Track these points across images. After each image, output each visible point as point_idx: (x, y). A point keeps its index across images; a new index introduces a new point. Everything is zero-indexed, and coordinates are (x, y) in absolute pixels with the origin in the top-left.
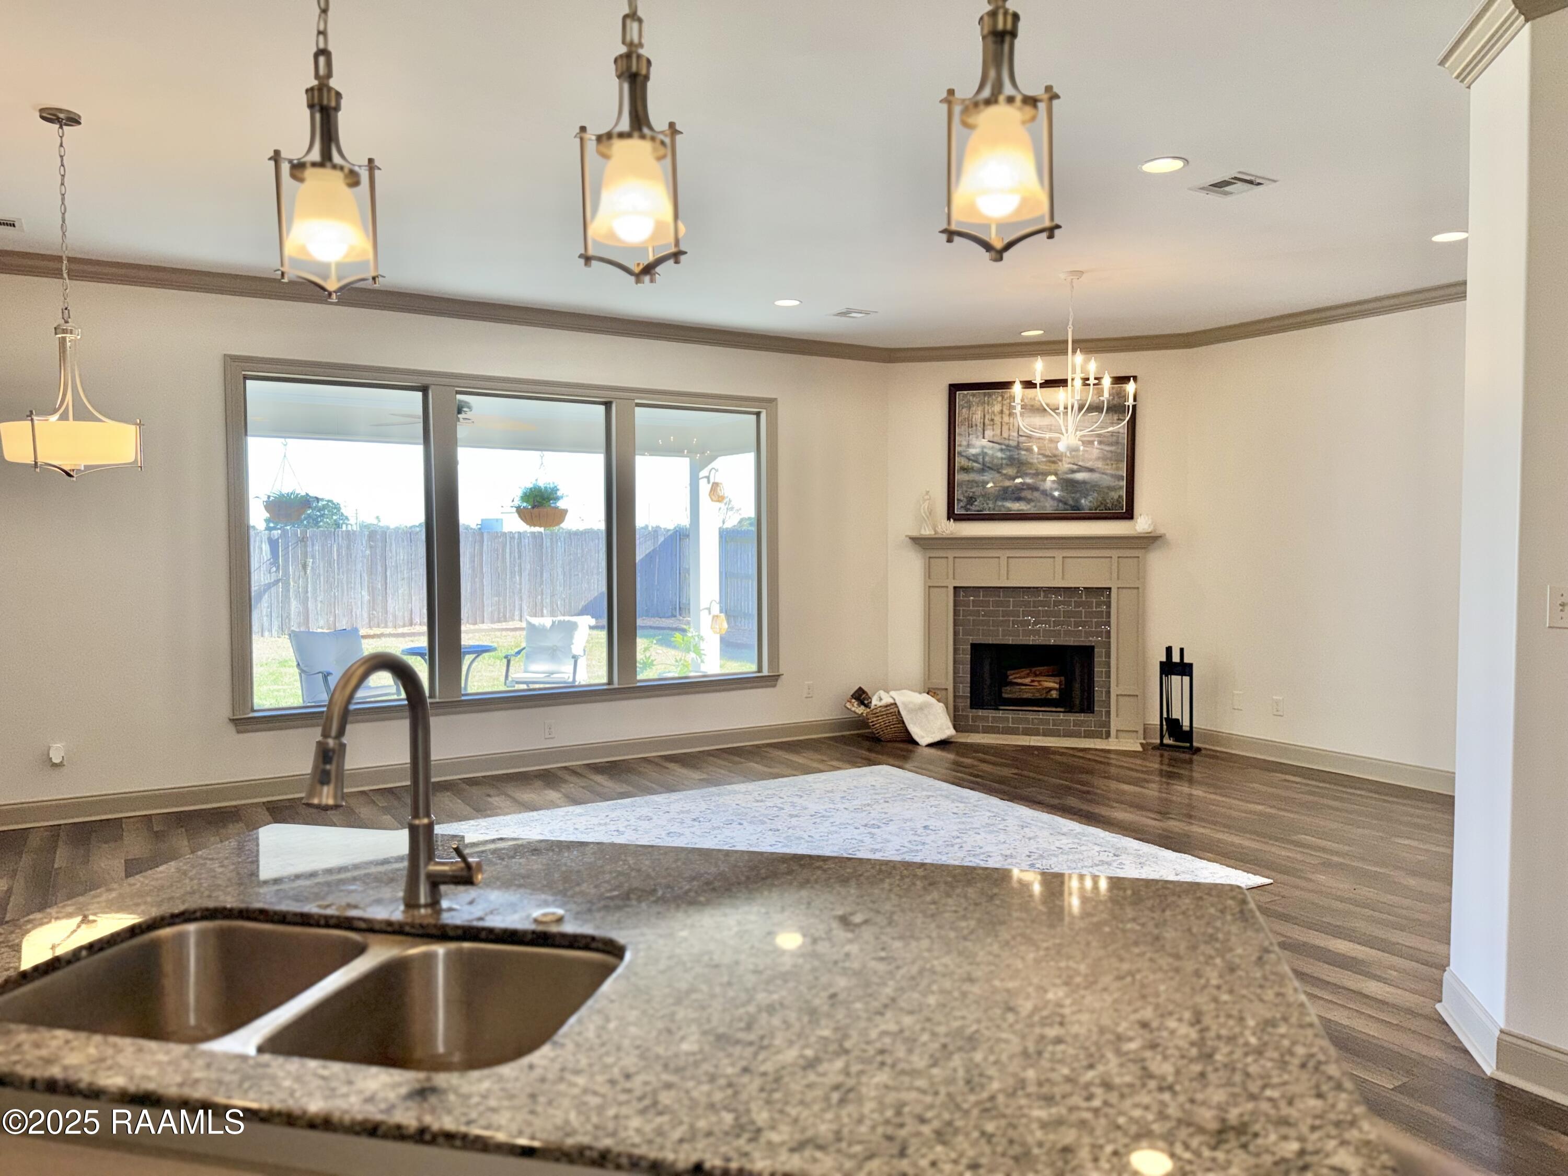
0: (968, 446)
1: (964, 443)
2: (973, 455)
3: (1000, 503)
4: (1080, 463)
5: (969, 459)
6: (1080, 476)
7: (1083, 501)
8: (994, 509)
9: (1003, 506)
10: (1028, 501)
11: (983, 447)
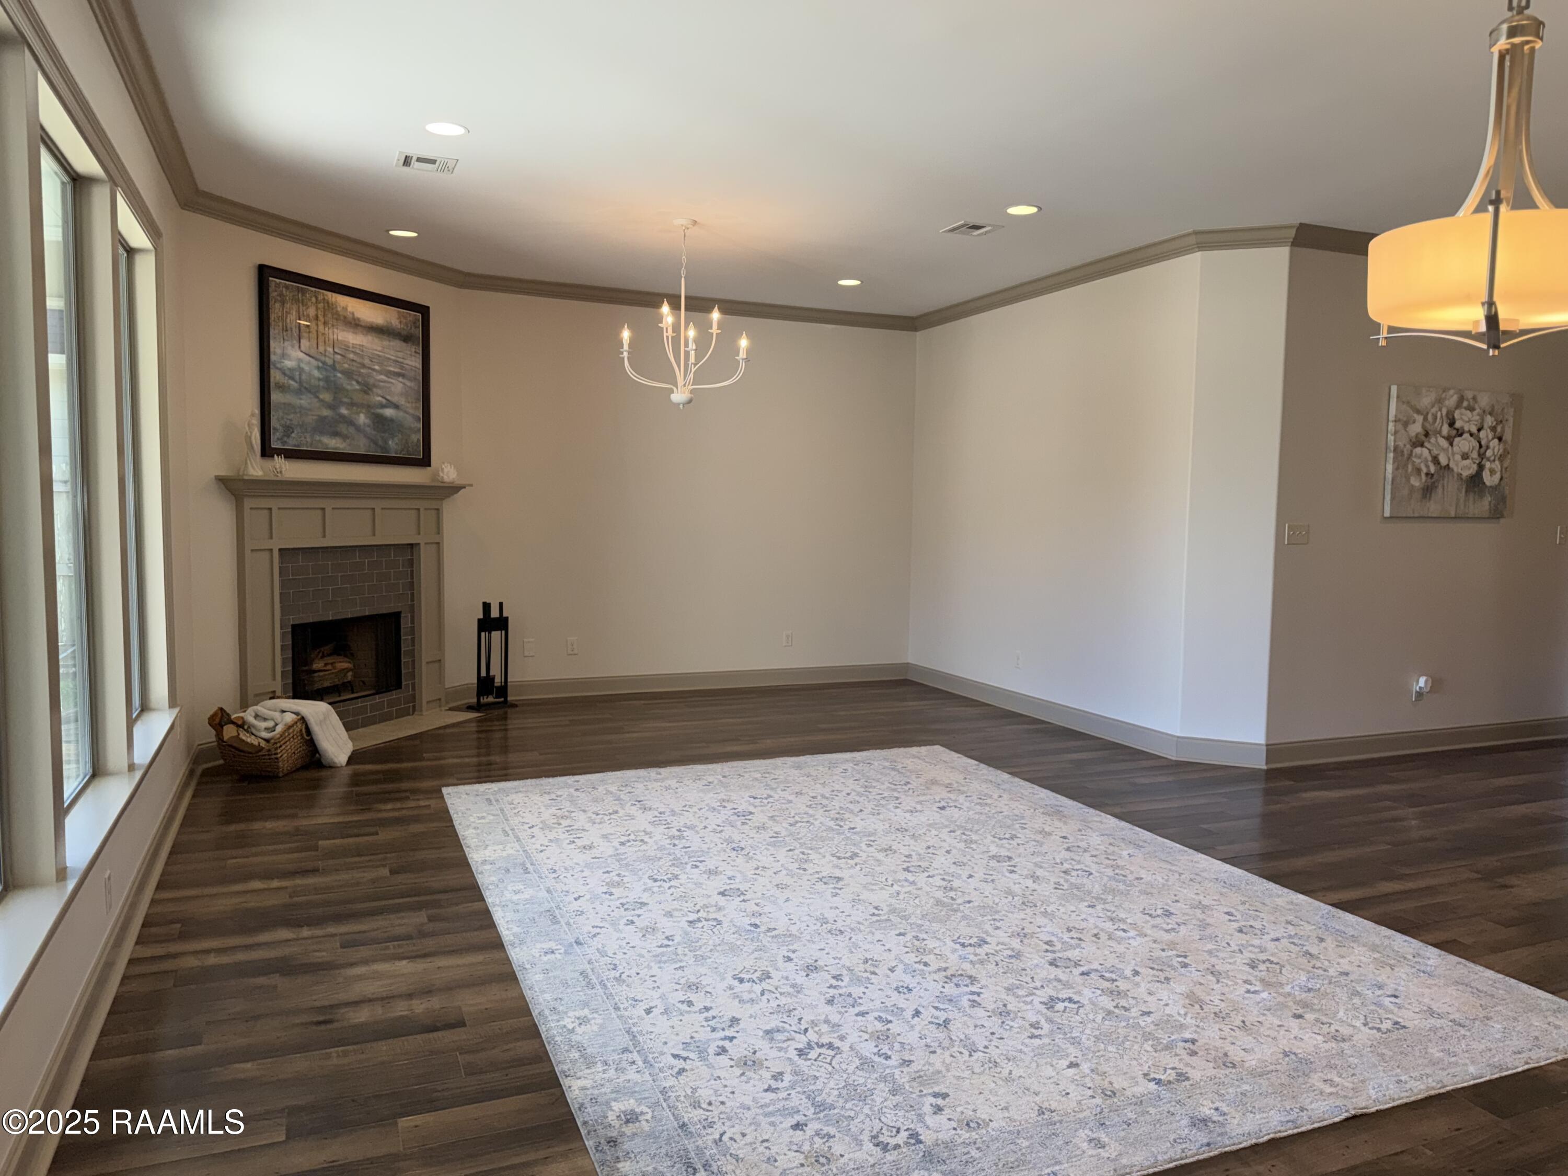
0: (284, 356)
1: (279, 351)
2: (290, 369)
3: (318, 438)
4: (388, 397)
5: (284, 374)
6: (389, 412)
7: (390, 442)
8: (311, 445)
9: (320, 441)
10: (345, 437)
11: (300, 360)
